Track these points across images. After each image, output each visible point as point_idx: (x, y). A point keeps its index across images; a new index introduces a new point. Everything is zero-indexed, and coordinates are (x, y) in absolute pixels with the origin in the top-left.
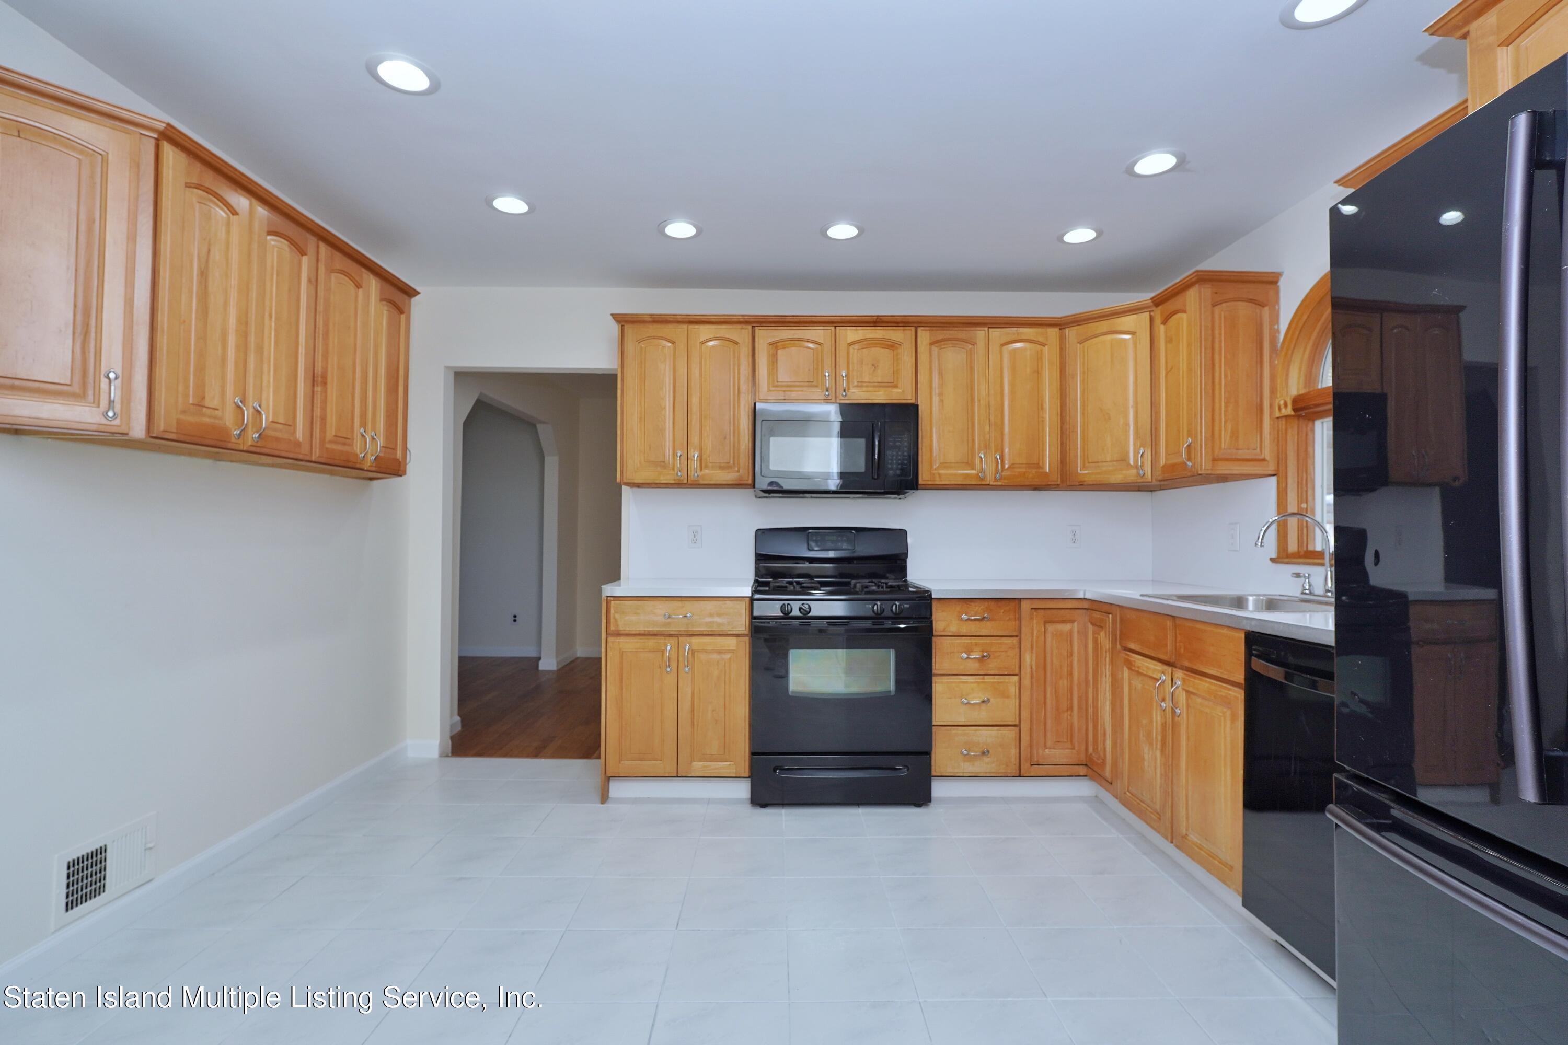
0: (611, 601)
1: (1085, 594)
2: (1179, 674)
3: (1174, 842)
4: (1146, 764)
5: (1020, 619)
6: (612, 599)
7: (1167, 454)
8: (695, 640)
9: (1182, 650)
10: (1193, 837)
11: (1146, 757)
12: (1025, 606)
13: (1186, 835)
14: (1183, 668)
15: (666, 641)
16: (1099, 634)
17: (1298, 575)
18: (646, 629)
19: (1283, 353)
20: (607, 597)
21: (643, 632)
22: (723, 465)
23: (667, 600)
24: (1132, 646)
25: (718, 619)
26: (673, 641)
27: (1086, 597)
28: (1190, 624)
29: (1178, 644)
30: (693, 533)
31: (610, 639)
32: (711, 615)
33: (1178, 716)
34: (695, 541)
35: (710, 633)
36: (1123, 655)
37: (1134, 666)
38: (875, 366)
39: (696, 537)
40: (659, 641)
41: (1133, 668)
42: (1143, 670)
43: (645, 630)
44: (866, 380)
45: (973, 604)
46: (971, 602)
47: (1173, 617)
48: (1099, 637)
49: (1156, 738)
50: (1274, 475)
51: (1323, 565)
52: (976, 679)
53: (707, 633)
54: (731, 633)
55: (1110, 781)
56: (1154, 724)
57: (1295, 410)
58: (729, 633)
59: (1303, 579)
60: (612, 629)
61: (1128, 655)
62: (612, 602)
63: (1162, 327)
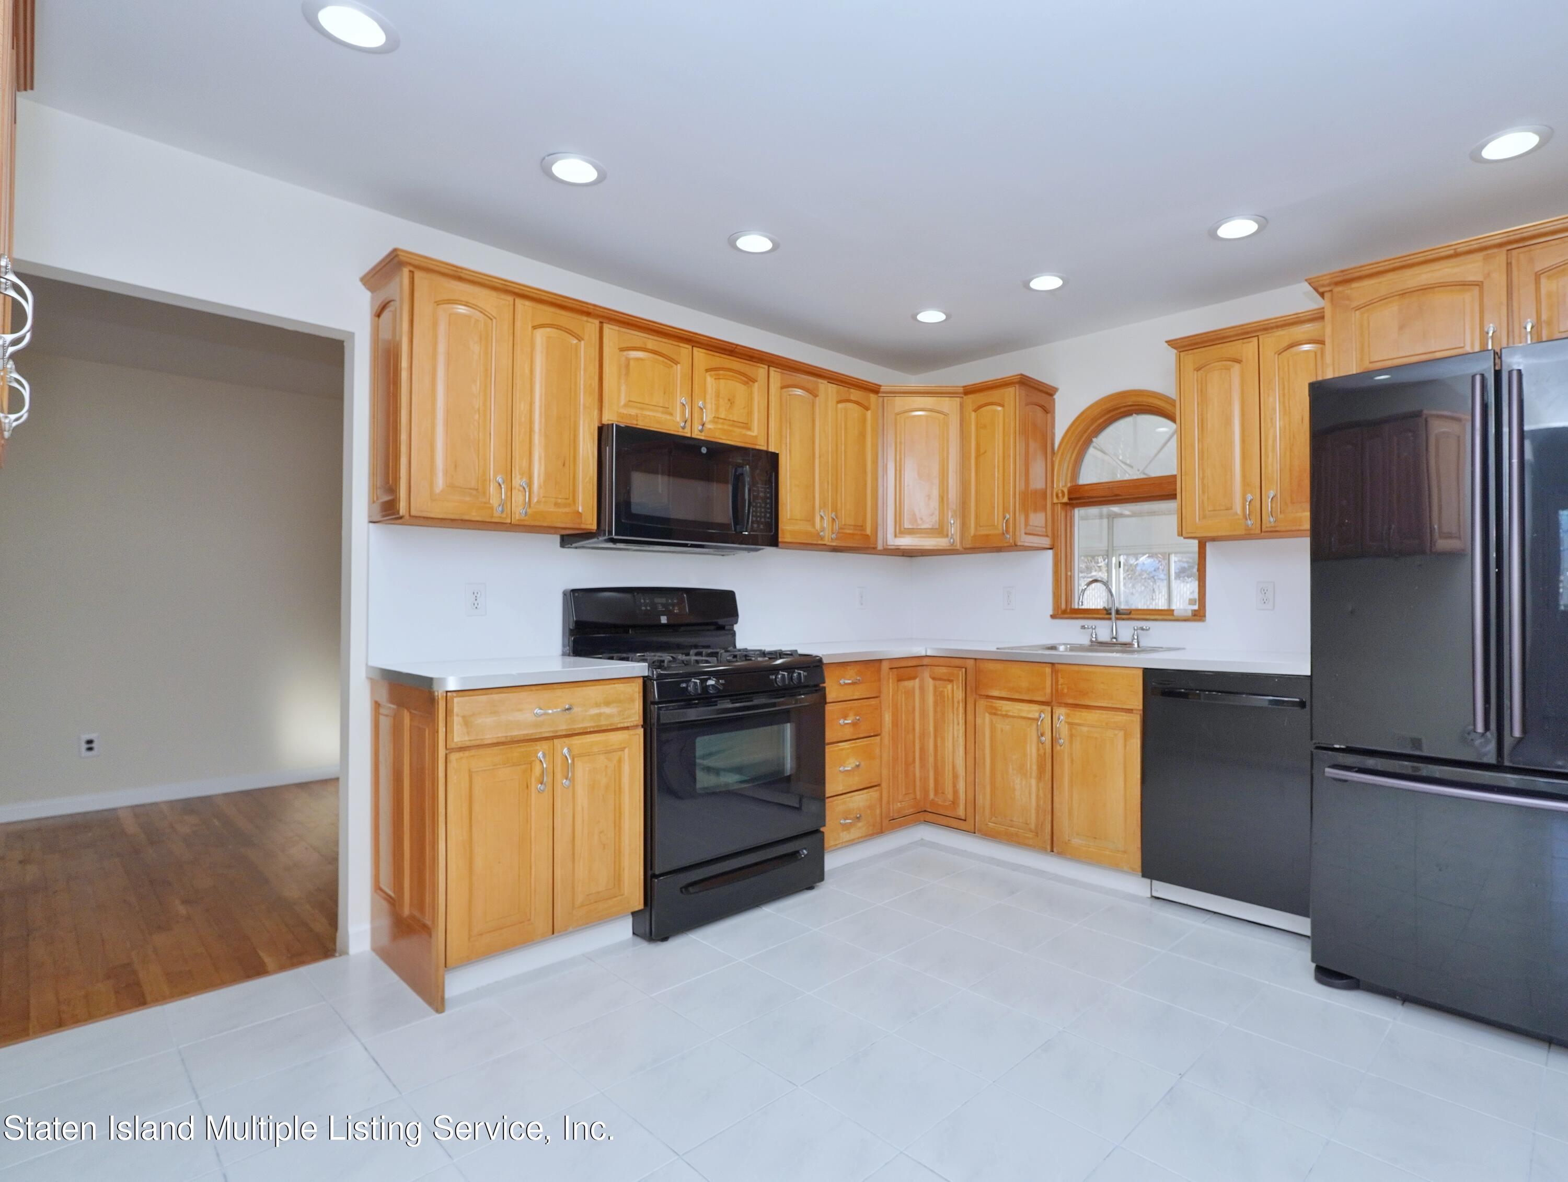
0: (453, 697)
1: (926, 651)
2: (1061, 713)
3: (1055, 850)
4: (1018, 793)
5: (879, 680)
6: (454, 694)
7: (977, 524)
8: (577, 741)
9: (1065, 691)
10: (1076, 841)
11: (1018, 787)
12: (885, 666)
13: (1069, 840)
14: (1067, 705)
15: (537, 748)
16: (946, 687)
17: (1083, 627)
18: (509, 734)
19: (1060, 454)
20: (447, 692)
21: (503, 740)
22: (560, 501)
23: (537, 690)
24: (996, 693)
25: (607, 710)
26: (545, 745)
27: (928, 654)
28: (1076, 668)
29: (1060, 686)
30: (474, 593)
31: (453, 757)
32: (597, 705)
33: (1061, 746)
34: (476, 605)
35: (596, 729)
36: (982, 703)
37: (1001, 710)
38: (731, 402)
39: (478, 600)
40: (528, 749)
41: (999, 713)
42: (1013, 713)
43: (506, 737)
44: (723, 416)
45: (849, 668)
46: (847, 665)
47: (1053, 664)
48: (946, 690)
49: (1031, 768)
50: (1050, 549)
51: (1110, 619)
52: (851, 744)
53: (592, 730)
54: (622, 725)
55: (963, 818)
56: (1029, 757)
57: (1070, 499)
58: (619, 726)
59: (1091, 630)
60: (455, 740)
61: (992, 702)
62: (456, 700)
63: (973, 415)
